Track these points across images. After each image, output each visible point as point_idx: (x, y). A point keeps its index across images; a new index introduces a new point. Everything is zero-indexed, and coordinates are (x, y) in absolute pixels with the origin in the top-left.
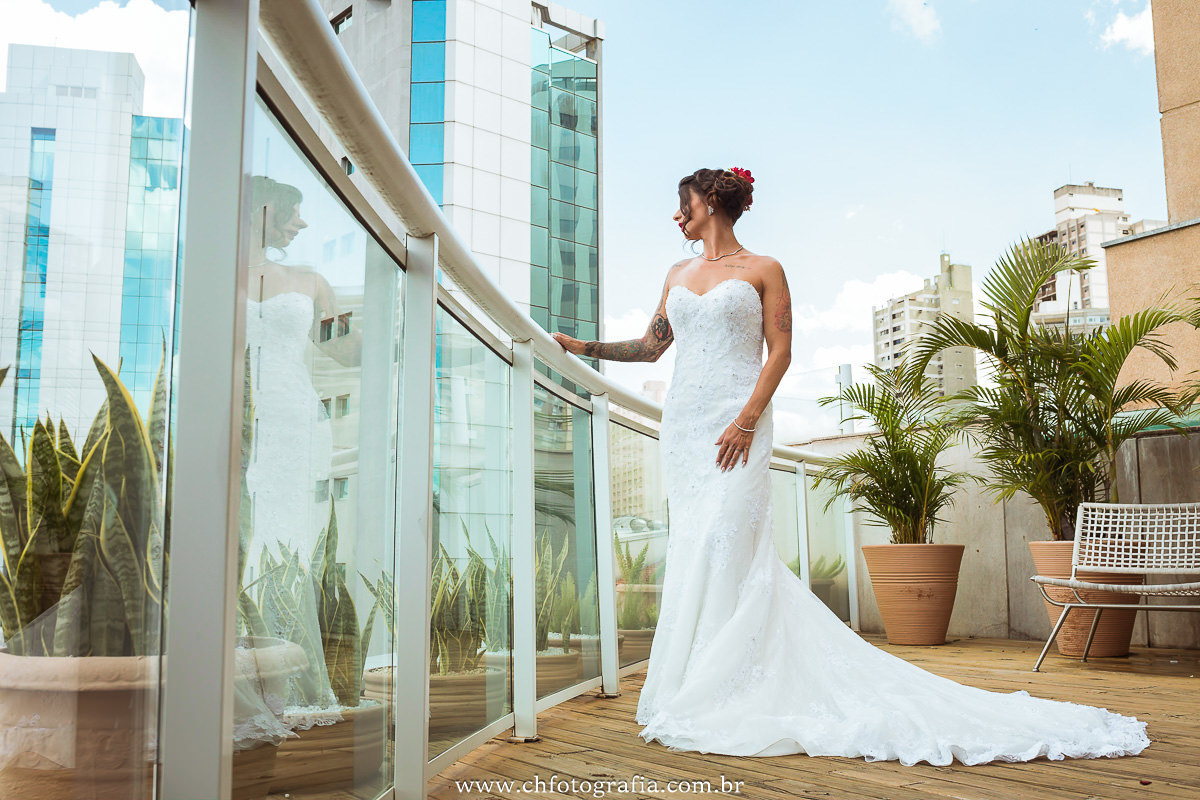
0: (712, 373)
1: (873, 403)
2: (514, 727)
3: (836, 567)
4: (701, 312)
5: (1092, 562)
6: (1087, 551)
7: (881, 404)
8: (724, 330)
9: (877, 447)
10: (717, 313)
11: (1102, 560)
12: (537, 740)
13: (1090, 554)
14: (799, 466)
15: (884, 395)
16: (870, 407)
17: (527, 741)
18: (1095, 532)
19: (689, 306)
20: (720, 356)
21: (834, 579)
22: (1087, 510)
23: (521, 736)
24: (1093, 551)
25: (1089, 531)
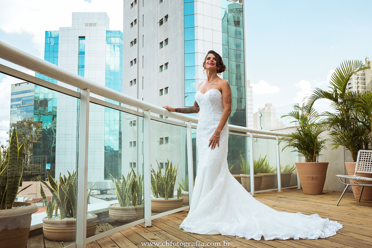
0: (208, 118)
1: (299, 117)
2: (144, 223)
3: (292, 168)
4: (203, 99)
5: (362, 170)
6: (360, 166)
7: (301, 117)
8: (210, 105)
9: (299, 131)
10: (207, 100)
11: (365, 169)
12: (152, 226)
13: (361, 167)
14: (277, 137)
15: (302, 114)
16: (298, 118)
17: (147, 227)
18: (363, 160)
19: (200, 97)
20: (210, 112)
21: (292, 172)
22: (361, 152)
23: (146, 225)
24: (362, 166)
25: (361, 159)
